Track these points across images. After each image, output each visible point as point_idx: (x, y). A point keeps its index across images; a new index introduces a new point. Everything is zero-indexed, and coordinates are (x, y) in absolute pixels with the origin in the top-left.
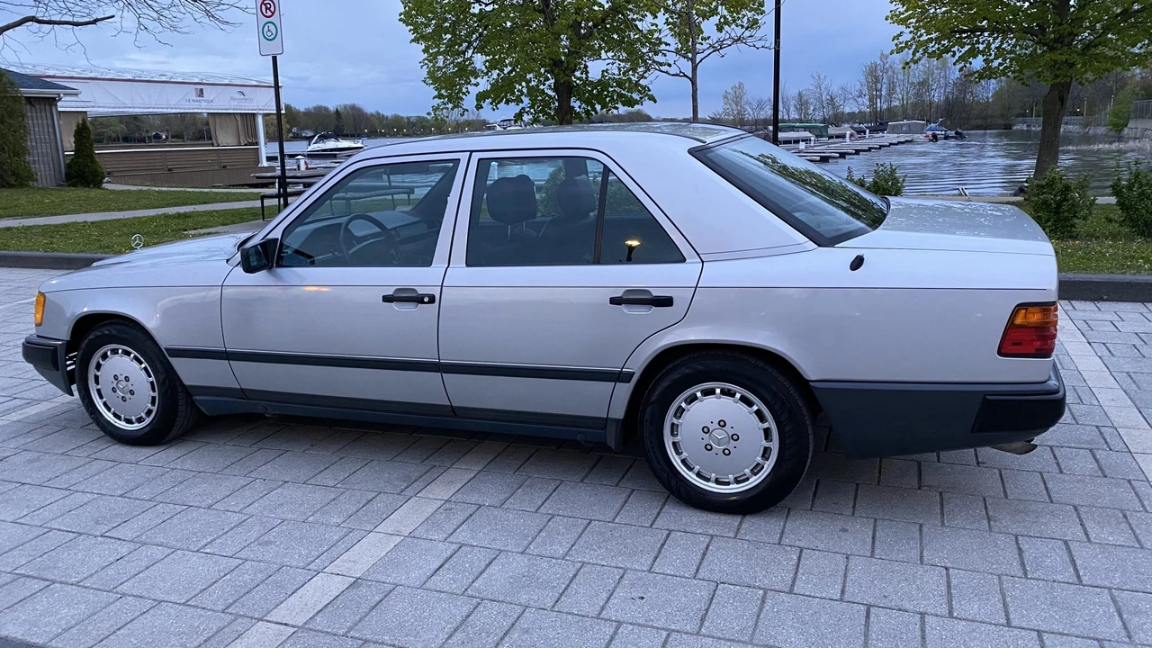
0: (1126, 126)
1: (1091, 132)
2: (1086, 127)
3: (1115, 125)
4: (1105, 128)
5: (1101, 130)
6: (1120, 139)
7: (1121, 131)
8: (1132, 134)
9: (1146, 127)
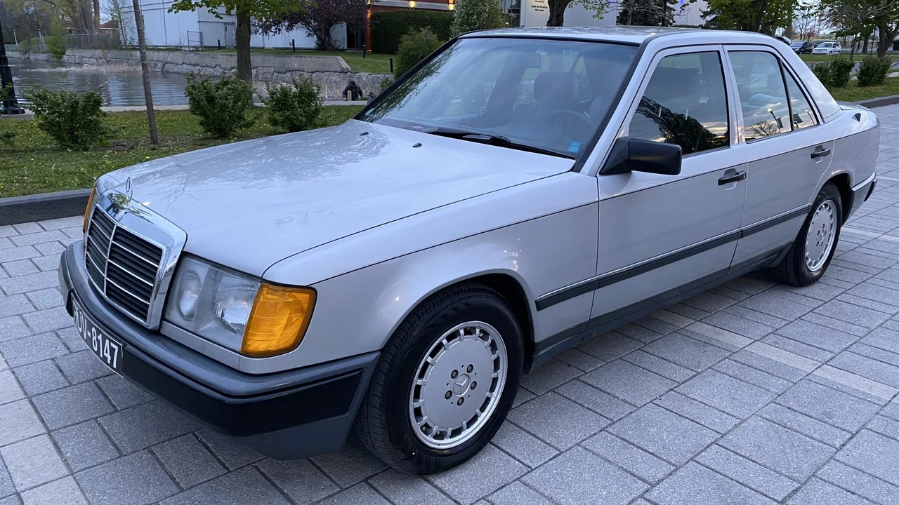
0: (64, 53)
1: (32, 57)
2: (26, 53)
3: (55, 53)
4: (45, 55)
5: (42, 57)
6: (62, 64)
7: (61, 57)
8: (71, 60)
9: (83, 55)
